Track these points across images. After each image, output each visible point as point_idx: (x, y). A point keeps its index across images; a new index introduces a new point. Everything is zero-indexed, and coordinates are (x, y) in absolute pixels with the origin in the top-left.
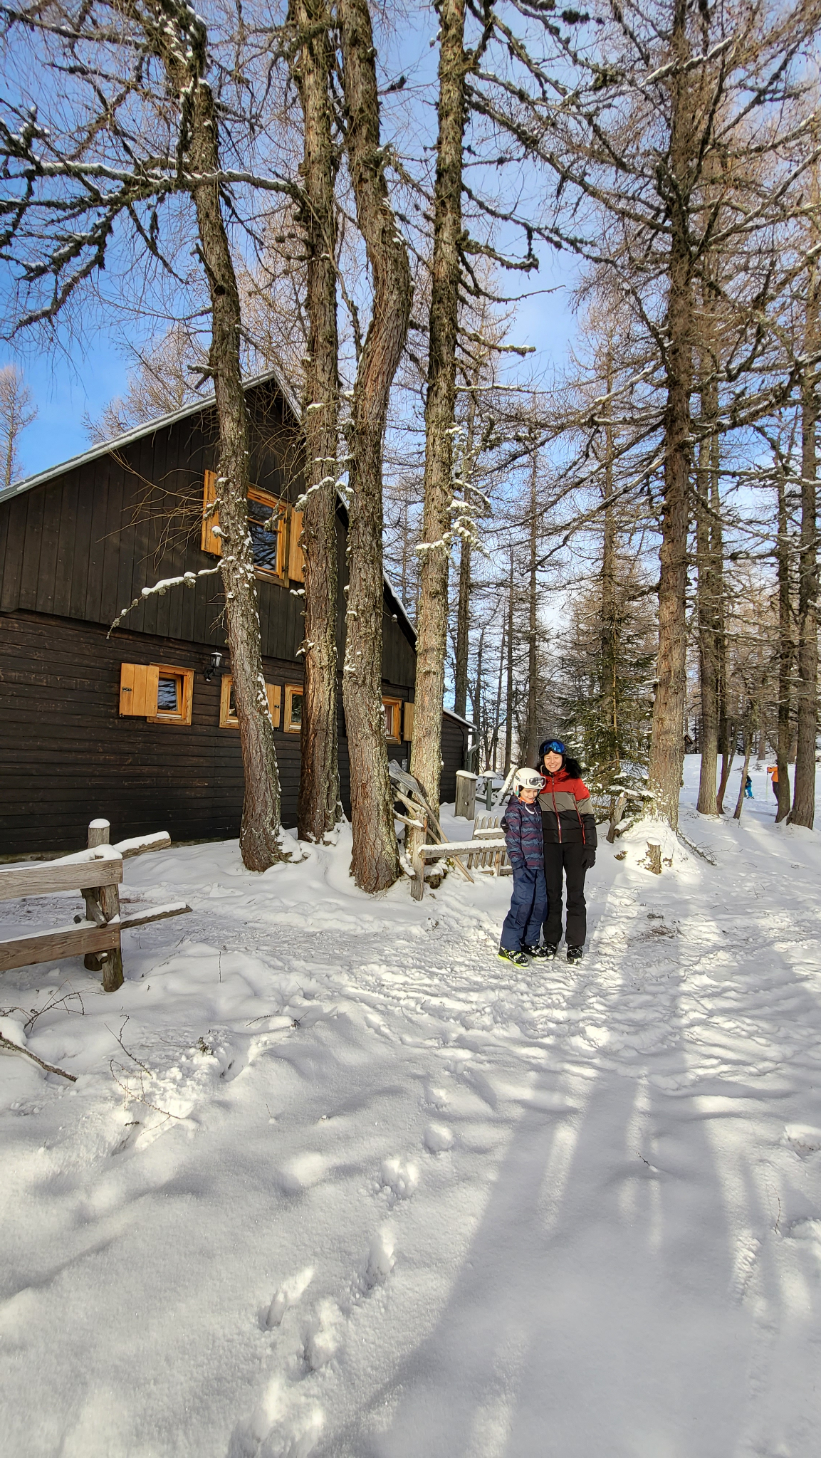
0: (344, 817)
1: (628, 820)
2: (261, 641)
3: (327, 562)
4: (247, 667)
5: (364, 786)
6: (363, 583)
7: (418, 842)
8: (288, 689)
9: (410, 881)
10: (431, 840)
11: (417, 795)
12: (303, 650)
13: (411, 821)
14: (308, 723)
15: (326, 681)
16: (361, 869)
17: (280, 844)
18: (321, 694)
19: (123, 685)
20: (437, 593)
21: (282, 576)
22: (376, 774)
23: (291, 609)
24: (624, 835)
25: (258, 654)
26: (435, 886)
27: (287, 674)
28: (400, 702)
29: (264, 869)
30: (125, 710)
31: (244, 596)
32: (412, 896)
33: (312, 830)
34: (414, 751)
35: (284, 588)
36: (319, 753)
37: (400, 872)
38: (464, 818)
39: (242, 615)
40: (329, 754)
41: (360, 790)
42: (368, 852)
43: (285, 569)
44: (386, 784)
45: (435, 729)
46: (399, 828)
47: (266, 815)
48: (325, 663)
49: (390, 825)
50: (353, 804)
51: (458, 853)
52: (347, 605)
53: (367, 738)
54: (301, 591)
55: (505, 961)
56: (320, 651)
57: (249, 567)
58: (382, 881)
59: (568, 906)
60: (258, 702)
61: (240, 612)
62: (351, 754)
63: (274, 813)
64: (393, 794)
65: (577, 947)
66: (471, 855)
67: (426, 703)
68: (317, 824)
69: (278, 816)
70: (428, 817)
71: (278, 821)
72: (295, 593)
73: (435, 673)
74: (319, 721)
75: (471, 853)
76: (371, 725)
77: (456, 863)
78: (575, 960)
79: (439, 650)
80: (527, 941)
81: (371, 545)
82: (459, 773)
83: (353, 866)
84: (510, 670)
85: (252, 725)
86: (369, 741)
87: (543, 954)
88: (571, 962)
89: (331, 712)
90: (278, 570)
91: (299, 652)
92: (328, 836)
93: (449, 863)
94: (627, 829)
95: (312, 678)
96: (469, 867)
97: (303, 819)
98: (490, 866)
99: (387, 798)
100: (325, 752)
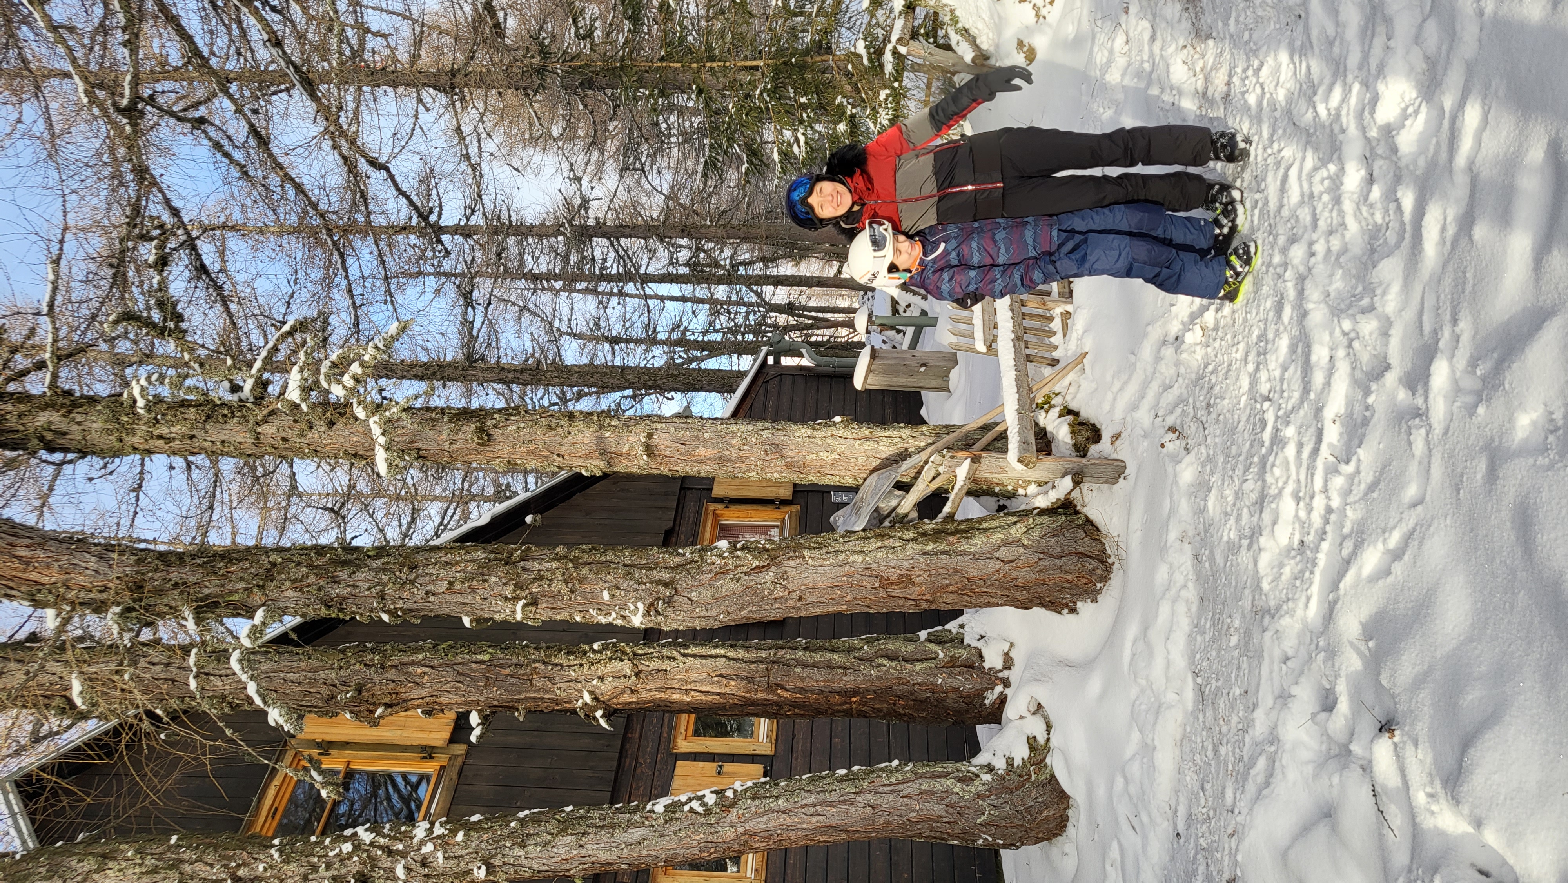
0: (952, 626)
1: (954, 38)
2: (578, 805)
3: (413, 663)
4: (636, 834)
5: (886, 583)
6: (458, 586)
7: (1003, 470)
8: (684, 745)
9: (1084, 486)
10: (999, 443)
11: (904, 471)
12: (599, 713)
13: (960, 483)
14: (753, 703)
15: (667, 665)
16: (1062, 589)
17: (1010, 761)
18: (693, 676)
20: (481, 430)
21: (442, 759)
22: (860, 558)
23: (513, 739)
24: (984, 47)
25: (607, 811)
26: (1095, 435)
27: (650, 748)
28: (713, 506)
29: (1063, 797)
31: (482, 842)
32: (1114, 481)
33: (980, 695)
34: (813, 479)
35: (468, 754)
36: (817, 679)
37: (1066, 507)
38: (954, 374)
39: (523, 846)
40: (818, 657)
41: (896, 591)
42: (1025, 575)
43: (428, 752)
44: (882, 536)
45: (766, 434)
46: (973, 509)
47: (948, 792)
48: (626, 667)
49: (969, 528)
50: (924, 606)
51: (1024, 386)
52: (505, 622)
53: (784, 576)
54: (474, 719)
55: (1246, 288)
56: (601, 679)
57: (420, 831)
58: (1086, 545)
59: (1133, 164)
60: (708, 812)
61: (517, 851)
62: (818, 611)
63: (945, 775)
64: (902, 521)
65: (1213, 143)
66: (1029, 359)
67: (712, 452)
68: (965, 683)
69: (951, 767)
70: (949, 448)
71: (963, 766)
72: (477, 732)
73: (650, 436)
74: (750, 680)
75: (1024, 359)
76: (758, 569)
77: (1045, 391)
78: (1242, 145)
79: (601, 427)
80: (1204, 244)
81: (377, 571)
82: (858, 383)
83: (1055, 606)
84: (647, 279)
85: (759, 824)
86: (792, 573)
87: (1229, 210)
88: (1245, 154)
89: (732, 654)
90: (430, 768)
91: (603, 723)
92: (993, 660)
93: (1046, 405)
94: (973, 41)
95: (657, 695)
96: (1054, 362)
97: (957, 712)
98: (1051, 319)
99: (910, 534)
100: (815, 665)
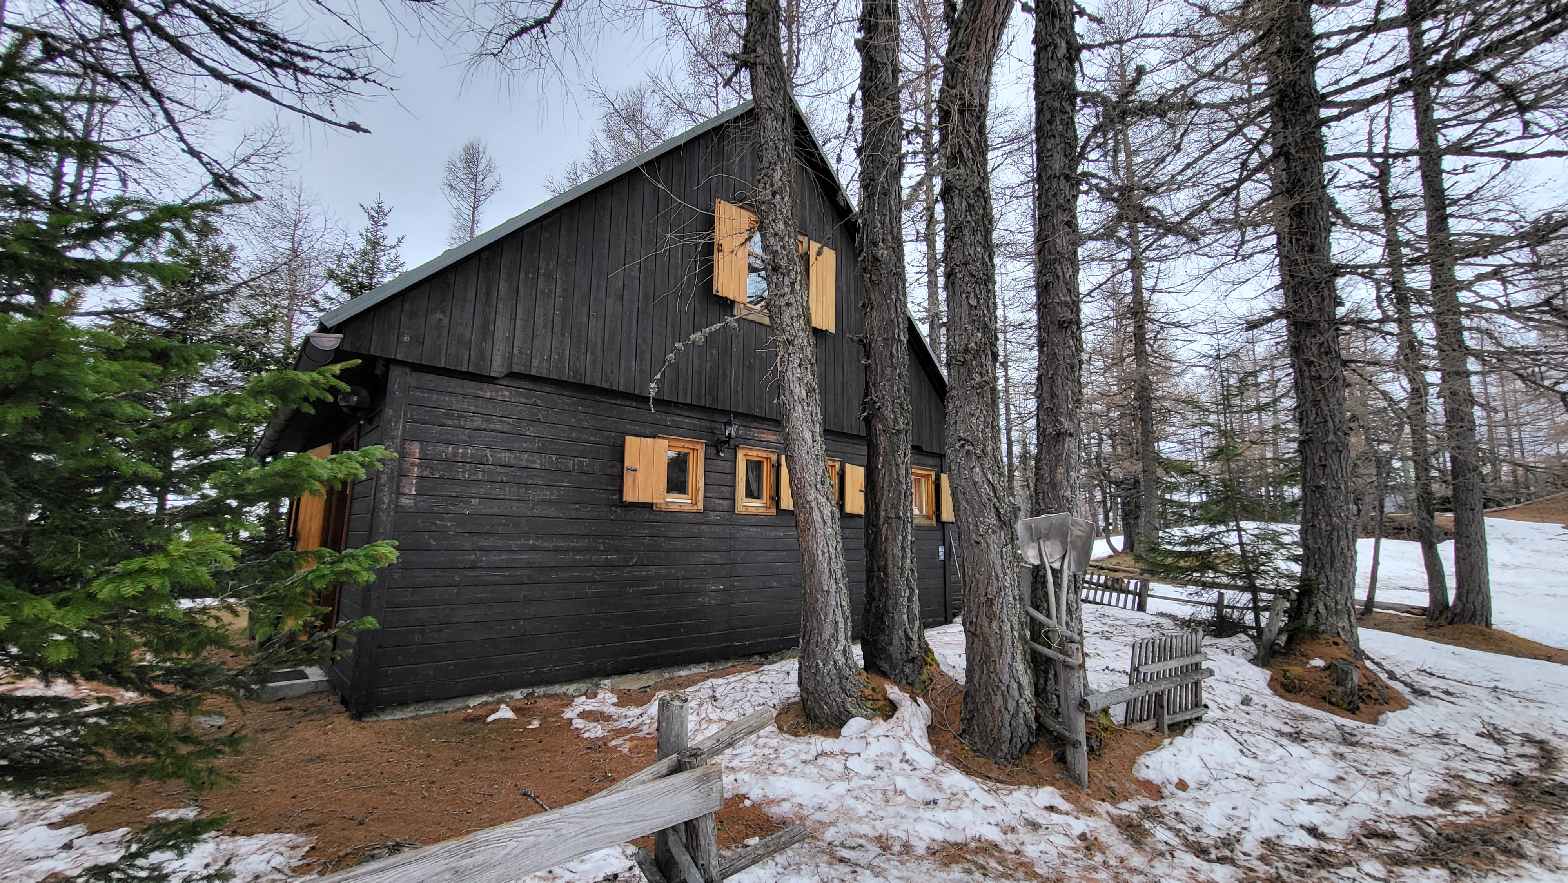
4: (808, 436)
5: (990, 602)
14: (878, 508)
15: (901, 452)
18: (894, 469)
19: (627, 463)
22: (1008, 584)
25: (820, 418)
28: (933, 474)
30: (629, 496)
31: (802, 340)
36: (894, 549)
39: (800, 366)
40: (908, 550)
41: (984, 608)
47: (837, 641)
48: (899, 426)
49: (1026, 660)
61: (797, 361)
63: (846, 638)
74: (893, 506)
85: (817, 516)
86: (996, 537)
95: (881, 447)
100: (903, 548)
